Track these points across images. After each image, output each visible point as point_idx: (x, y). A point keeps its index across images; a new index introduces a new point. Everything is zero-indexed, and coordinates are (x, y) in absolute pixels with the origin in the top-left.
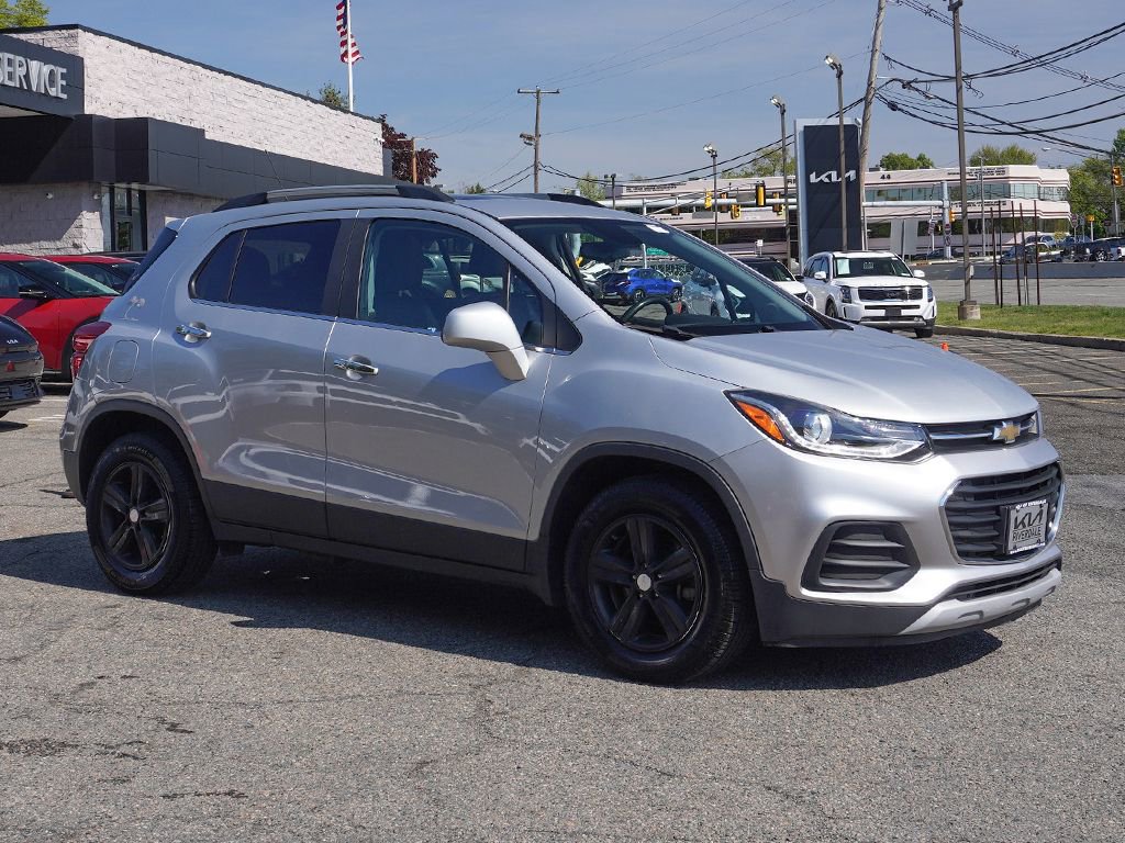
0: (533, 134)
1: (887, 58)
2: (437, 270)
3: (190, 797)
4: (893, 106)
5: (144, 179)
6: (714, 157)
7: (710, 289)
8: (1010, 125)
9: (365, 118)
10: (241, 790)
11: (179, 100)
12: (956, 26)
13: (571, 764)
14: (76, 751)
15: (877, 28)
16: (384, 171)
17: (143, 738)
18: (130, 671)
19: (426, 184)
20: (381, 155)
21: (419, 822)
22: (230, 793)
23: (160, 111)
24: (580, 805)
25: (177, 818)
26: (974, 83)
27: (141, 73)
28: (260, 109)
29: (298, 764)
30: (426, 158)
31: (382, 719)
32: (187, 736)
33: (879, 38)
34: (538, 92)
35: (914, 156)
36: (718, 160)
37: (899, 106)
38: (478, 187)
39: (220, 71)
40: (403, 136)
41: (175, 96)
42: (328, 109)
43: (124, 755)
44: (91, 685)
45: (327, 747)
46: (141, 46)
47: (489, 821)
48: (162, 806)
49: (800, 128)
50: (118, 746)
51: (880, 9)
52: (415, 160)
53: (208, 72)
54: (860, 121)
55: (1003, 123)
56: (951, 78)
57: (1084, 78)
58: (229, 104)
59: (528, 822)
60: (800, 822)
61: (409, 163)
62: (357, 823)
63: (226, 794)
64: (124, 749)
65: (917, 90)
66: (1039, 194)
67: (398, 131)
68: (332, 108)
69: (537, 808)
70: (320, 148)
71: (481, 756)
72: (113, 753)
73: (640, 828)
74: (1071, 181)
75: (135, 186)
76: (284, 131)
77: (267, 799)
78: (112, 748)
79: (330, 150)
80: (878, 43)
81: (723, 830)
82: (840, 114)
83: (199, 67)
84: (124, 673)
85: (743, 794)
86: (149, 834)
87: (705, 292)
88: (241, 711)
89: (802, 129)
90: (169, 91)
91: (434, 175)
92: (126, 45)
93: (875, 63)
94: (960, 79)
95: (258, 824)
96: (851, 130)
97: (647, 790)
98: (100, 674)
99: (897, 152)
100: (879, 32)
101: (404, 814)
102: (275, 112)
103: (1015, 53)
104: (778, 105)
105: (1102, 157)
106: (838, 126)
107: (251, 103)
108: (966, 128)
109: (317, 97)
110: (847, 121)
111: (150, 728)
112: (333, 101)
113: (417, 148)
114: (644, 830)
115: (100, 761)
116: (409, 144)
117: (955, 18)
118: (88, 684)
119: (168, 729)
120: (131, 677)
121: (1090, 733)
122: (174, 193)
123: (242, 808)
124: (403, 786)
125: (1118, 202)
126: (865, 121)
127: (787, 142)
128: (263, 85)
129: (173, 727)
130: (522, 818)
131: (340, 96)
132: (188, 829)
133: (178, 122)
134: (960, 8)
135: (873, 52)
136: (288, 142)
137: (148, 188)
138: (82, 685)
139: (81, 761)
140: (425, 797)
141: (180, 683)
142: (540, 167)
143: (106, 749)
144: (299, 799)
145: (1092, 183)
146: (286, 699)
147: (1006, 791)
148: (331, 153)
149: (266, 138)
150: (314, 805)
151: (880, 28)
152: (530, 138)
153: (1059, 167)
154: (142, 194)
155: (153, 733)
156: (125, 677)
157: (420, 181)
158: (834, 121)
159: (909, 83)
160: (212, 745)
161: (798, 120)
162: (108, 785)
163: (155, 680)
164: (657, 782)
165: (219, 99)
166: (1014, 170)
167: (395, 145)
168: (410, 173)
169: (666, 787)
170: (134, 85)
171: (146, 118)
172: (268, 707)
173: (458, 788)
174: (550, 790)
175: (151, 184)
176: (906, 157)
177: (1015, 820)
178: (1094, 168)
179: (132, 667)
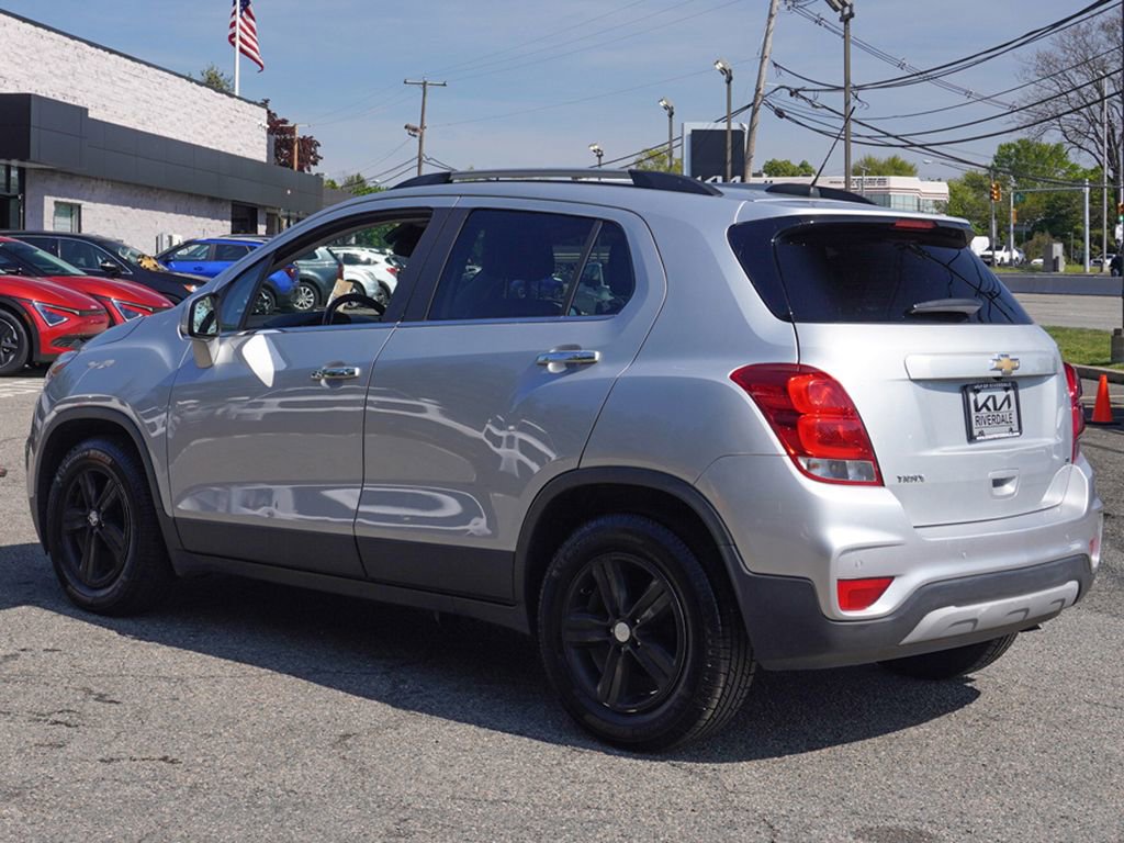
0: (418, 126)
1: (776, 65)
2: (321, 260)
3: (125, 762)
4: (780, 114)
5: (25, 156)
6: (599, 156)
7: (595, 289)
8: (896, 137)
9: (249, 102)
10: (175, 756)
11: (63, 77)
12: (845, 37)
13: (486, 739)
14: (9, 718)
15: (767, 35)
16: (268, 158)
17: (74, 708)
18: (51, 644)
19: (306, 172)
20: (265, 141)
21: (347, 788)
22: (165, 759)
23: (44, 86)
24: (498, 777)
25: (116, 780)
26: (861, 94)
27: (24, 48)
28: (145, 90)
29: (226, 734)
30: (308, 145)
31: (302, 695)
32: (114, 706)
33: (769, 45)
34: (425, 84)
35: (796, 163)
36: (603, 160)
37: (786, 114)
38: (358, 176)
39: (105, 49)
40: (285, 121)
41: (57, 72)
42: (213, 92)
43: (57, 723)
44: (15, 656)
45: (253, 719)
46: (25, 20)
47: (413, 789)
48: (100, 770)
49: (688, 131)
50: (49, 714)
51: (771, 16)
52: (296, 147)
53: (93, 49)
54: (746, 127)
55: (888, 135)
56: (838, 88)
57: (968, 94)
58: (113, 83)
59: (450, 791)
60: (704, 796)
61: (291, 150)
62: (288, 788)
63: (160, 759)
64: (59, 717)
65: (805, 98)
66: (919, 206)
67: (280, 117)
68: (217, 91)
69: (458, 779)
70: (203, 132)
71: (401, 730)
72: (46, 721)
73: (556, 798)
74: (951, 194)
75: (15, 163)
76: (168, 112)
77: (199, 765)
78: (44, 715)
79: (212, 134)
80: (767, 50)
81: (633, 800)
82: (728, 119)
83: (84, 45)
84: (46, 647)
85: (649, 769)
86: (91, 795)
87: (590, 292)
88: (165, 684)
89: (690, 132)
90: (53, 67)
91: (315, 163)
92: (10, 18)
93: (764, 70)
94: (848, 88)
95: (194, 788)
96: (738, 135)
97: (559, 764)
98: (23, 647)
99: (780, 159)
100: (769, 39)
101: (332, 781)
102: (159, 94)
103: (901, 66)
104: (666, 107)
105: (982, 172)
106: (725, 131)
107: (136, 83)
108: (852, 139)
109: (200, 78)
110: (735, 126)
111: (78, 698)
112: (214, 83)
113: (299, 134)
114: (559, 799)
115: (34, 728)
116: (292, 130)
117: (846, 29)
118: (12, 656)
119: (96, 699)
120: (53, 650)
121: (969, 722)
122: (53, 172)
123: (178, 773)
124: (330, 756)
125: (996, 218)
126: (751, 129)
127: (675, 144)
128: (149, 65)
129: (100, 698)
130: (444, 787)
131: (222, 78)
132: (128, 791)
133: (61, 100)
134: (851, 20)
135: (763, 58)
136: (172, 124)
137: (27, 165)
138: (6, 656)
139: (15, 727)
140: (351, 766)
141: (102, 657)
142: (424, 158)
143: (38, 717)
144: (231, 766)
145: (970, 197)
146: (207, 674)
147: (892, 772)
148: (214, 137)
149: (148, 119)
150: (245, 772)
151: (771, 35)
152: (415, 130)
153: (939, 180)
154: (22, 171)
155: (81, 703)
156: (46, 650)
157: (301, 169)
158: (722, 126)
159: (797, 91)
160: (141, 715)
161: (686, 124)
162: (45, 750)
163: (76, 654)
164: (569, 757)
165: (103, 78)
166: (895, 181)
167: (279, 132)
168: (292, 161)
169: (577, 762)
170: (18, 60)
171: (30, 95)
172: (191, 682)
173: (380, 758)
174: (469, 762)
175: (34, 162)
176: (789, 163)
177: (902, 797)
178: (974, 183)
179: (52, 640)
